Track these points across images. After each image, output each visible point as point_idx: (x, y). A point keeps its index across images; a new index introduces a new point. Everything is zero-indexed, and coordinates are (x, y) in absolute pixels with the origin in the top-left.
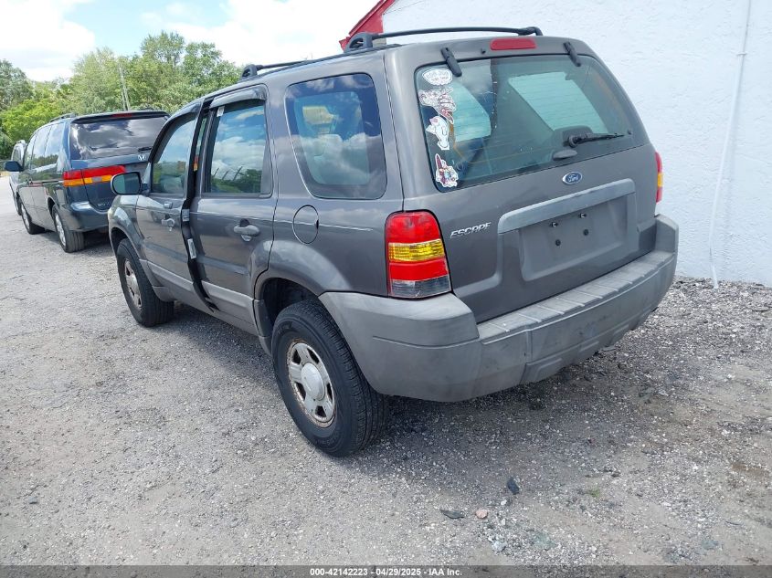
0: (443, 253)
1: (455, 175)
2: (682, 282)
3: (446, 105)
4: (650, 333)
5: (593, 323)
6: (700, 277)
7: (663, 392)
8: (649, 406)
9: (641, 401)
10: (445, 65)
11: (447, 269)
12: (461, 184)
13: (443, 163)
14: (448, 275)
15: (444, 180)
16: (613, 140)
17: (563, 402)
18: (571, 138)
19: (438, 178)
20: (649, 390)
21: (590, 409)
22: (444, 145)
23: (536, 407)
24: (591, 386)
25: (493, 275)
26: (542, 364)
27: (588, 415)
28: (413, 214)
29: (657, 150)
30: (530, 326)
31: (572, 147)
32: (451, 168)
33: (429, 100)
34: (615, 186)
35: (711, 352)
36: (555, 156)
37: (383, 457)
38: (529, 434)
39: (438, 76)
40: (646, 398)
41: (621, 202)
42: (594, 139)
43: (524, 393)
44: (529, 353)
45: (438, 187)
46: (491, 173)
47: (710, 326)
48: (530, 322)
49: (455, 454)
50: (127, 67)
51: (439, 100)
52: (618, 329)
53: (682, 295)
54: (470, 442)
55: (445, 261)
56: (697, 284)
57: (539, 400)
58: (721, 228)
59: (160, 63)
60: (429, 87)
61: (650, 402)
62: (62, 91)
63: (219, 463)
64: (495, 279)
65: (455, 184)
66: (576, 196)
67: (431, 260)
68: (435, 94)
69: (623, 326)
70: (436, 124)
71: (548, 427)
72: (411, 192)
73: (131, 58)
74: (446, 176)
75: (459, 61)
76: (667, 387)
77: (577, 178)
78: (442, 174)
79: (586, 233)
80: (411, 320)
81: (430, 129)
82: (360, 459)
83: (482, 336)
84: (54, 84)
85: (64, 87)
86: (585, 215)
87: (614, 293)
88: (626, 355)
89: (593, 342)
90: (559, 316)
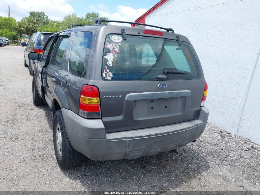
0: (99, 103)
1: (112, 76)
2: (221, 132)
3: (115, 49)
4: (200, 149)
5: (157, 142)
6: (228, 132)
7: (191, 173)
8: (184, 178)
9: (182, 174)
10: (121, 35)
11: (100, 109)
12: (113, 79)
13: (108, 70)
14: (100, 112)
15: (106, 76)
16: (186, 75)
17: (154, 168)
18: (166, 71)
19: (104, 75)
20: (187, 171)
21: (161, 173)
22: (110, 63)
23: (143, 167)
24: (167, 164)
25: (120, 115)
26: (133, 153)
27: (160, 175)
28: (92, 87)
29: (207, 82)
30: (129, 138)
31: (166, 75)
32: (110, 73)
33: (109, 46)
34: (182, 92)
35: (218, 162)
36: (157, 76)
37: (78, 173)
38: (134, 177)
39: (116, 39)
40: (184, 174)
41: (184, 98)
42: (177, 73)
43: (142, 161)
44: (127, 148)
45: (104, 79)
46: (127, 78)
47: (223, 151)
48: (130, 136)
49: (104, 178)
50: (79, 21)
51: (113, 47)
52: (170, 146)
53: (219, 137)
54: (112, 175)
55: (100, 106)
56: (226, 134)
57: (146, 165)
58: (239, 115)
59: (89, 21)
60: (111, 42)
61: (184, 176)
62: (58, 24)
63: (23, 160)
64: (120, 118)
65: (111, 79)
66: (162, 93)
67: (95, 105)
68: (112, 45)
69: (173, 145)
70: (109, 55)
71: (142, 176)
72: (93, 78)
73: (81, 18)
74: (108, 75)
75: (127, 35)
76: (194, 171)
77: (164, 86)
78: (106, 74)
79: (166, 107)
80: (82, 126)
81: (106, 57)
82: (71, 171)
83: (108, 138)
84: (56, 22)
85: (59, 23)
86: (166, 101)
87: (170, 132)
88: (186, 155)
89: (157, 149)
90: (143, 136)
